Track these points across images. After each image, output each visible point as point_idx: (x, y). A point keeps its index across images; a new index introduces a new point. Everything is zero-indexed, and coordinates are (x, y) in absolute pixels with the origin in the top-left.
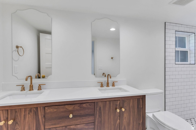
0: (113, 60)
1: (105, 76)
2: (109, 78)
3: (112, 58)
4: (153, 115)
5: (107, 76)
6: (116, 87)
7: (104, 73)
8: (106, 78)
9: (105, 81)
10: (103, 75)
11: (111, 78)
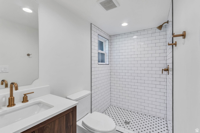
0: (30, 57)
1: (6, 86)
2: (14, 89)
3: (28, 55)
4: (83, 123)
5: (9, 86)
6: (30, 102)
7: (3, 81)
8: (8, 89)
9: (5, 96)
10: (2, 84)
11: (17, 89)
